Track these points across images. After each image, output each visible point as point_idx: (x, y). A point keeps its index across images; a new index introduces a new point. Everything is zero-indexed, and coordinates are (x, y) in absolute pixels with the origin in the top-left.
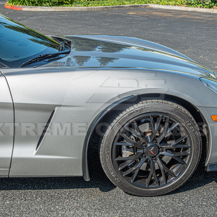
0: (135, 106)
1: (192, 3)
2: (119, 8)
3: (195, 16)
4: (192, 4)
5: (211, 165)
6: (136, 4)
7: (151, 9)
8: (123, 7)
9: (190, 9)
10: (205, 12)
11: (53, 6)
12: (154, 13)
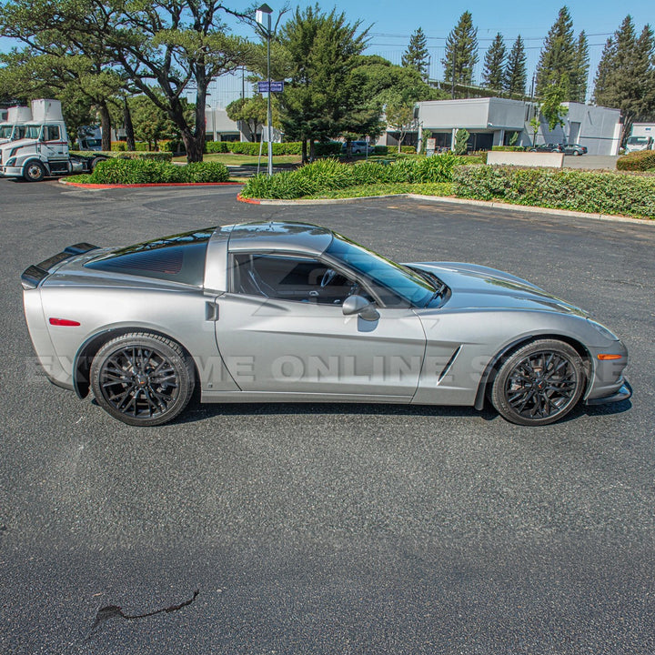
0: (531, 345)
1: (465, 193)
2: (373, 199)
3: (471, 211)
4: (465, 195)
5: (590, 400)
6: (392, 194)
7: (412, 200)
8: (378, 198)
9: (462, 201)
11: (294, 198)
12: (420, 207)
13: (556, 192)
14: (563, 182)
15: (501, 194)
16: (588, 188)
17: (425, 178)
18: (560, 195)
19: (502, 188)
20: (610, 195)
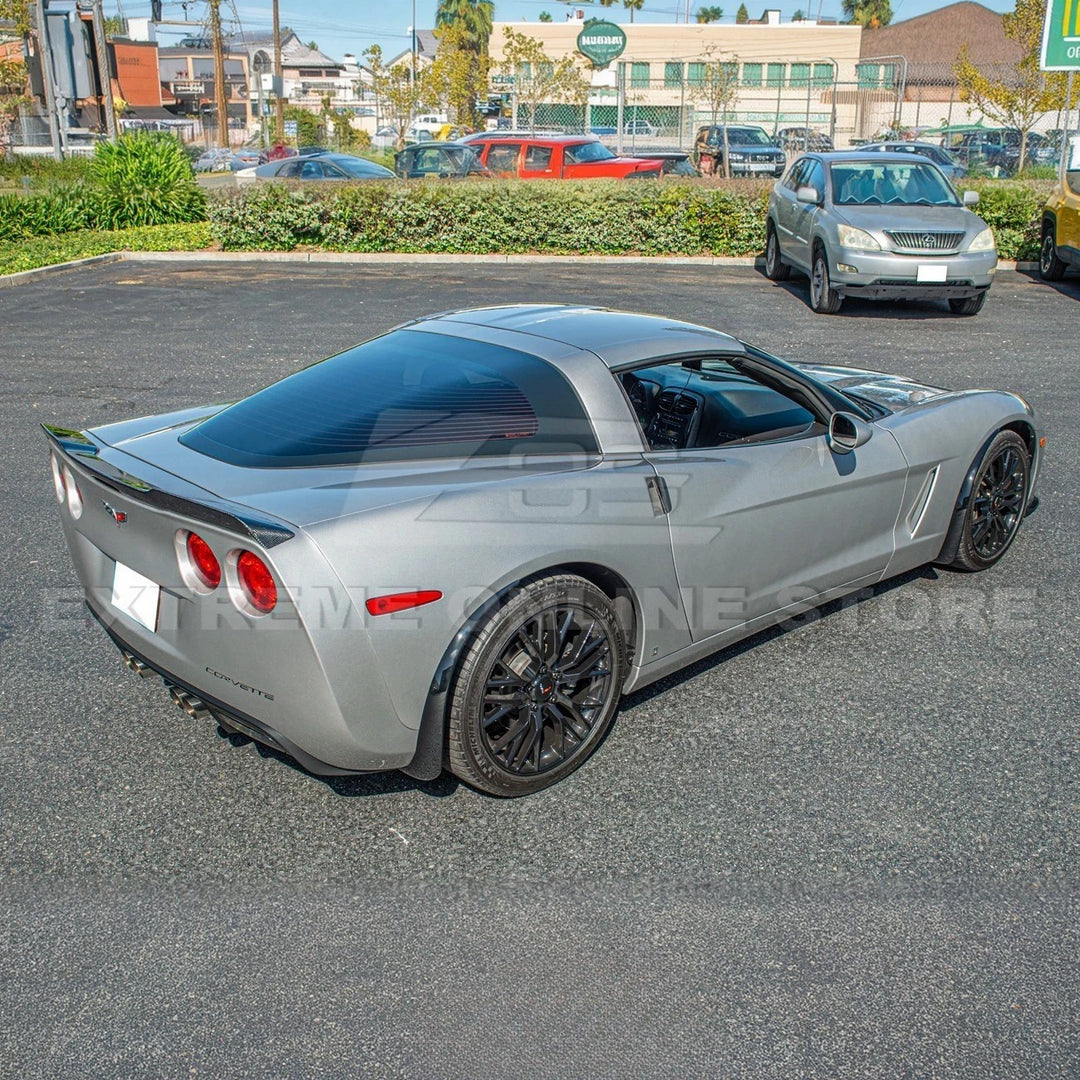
1: (242, 241)
2: (64, 272)
4: (242, 244)
6: (90, 256)
8: (70, 267)
9: (238, 256)
10: (287, 260)
13: (421, 222)
14: (428, 204)
15: (315, 235)
16: (472, 211)
17: (122, 220)
18: (427, 226)
19: (315, 224)
20: (511, 221)
